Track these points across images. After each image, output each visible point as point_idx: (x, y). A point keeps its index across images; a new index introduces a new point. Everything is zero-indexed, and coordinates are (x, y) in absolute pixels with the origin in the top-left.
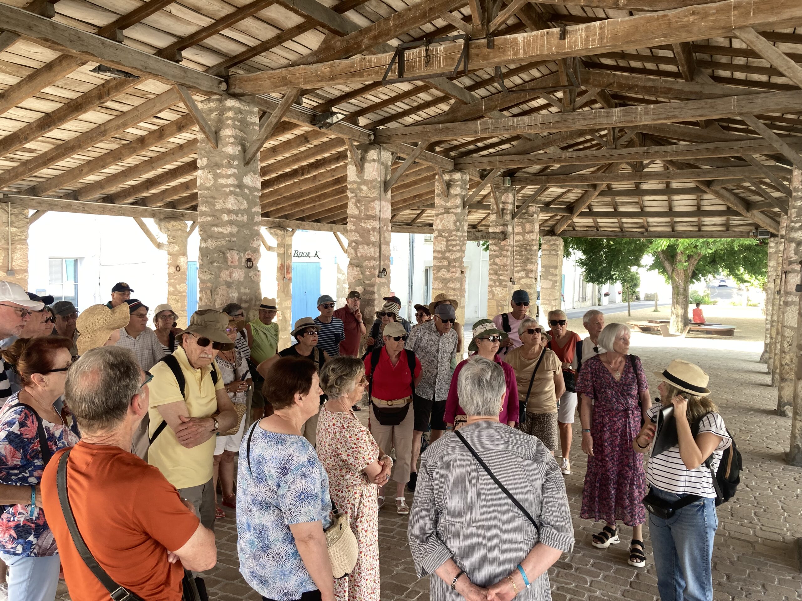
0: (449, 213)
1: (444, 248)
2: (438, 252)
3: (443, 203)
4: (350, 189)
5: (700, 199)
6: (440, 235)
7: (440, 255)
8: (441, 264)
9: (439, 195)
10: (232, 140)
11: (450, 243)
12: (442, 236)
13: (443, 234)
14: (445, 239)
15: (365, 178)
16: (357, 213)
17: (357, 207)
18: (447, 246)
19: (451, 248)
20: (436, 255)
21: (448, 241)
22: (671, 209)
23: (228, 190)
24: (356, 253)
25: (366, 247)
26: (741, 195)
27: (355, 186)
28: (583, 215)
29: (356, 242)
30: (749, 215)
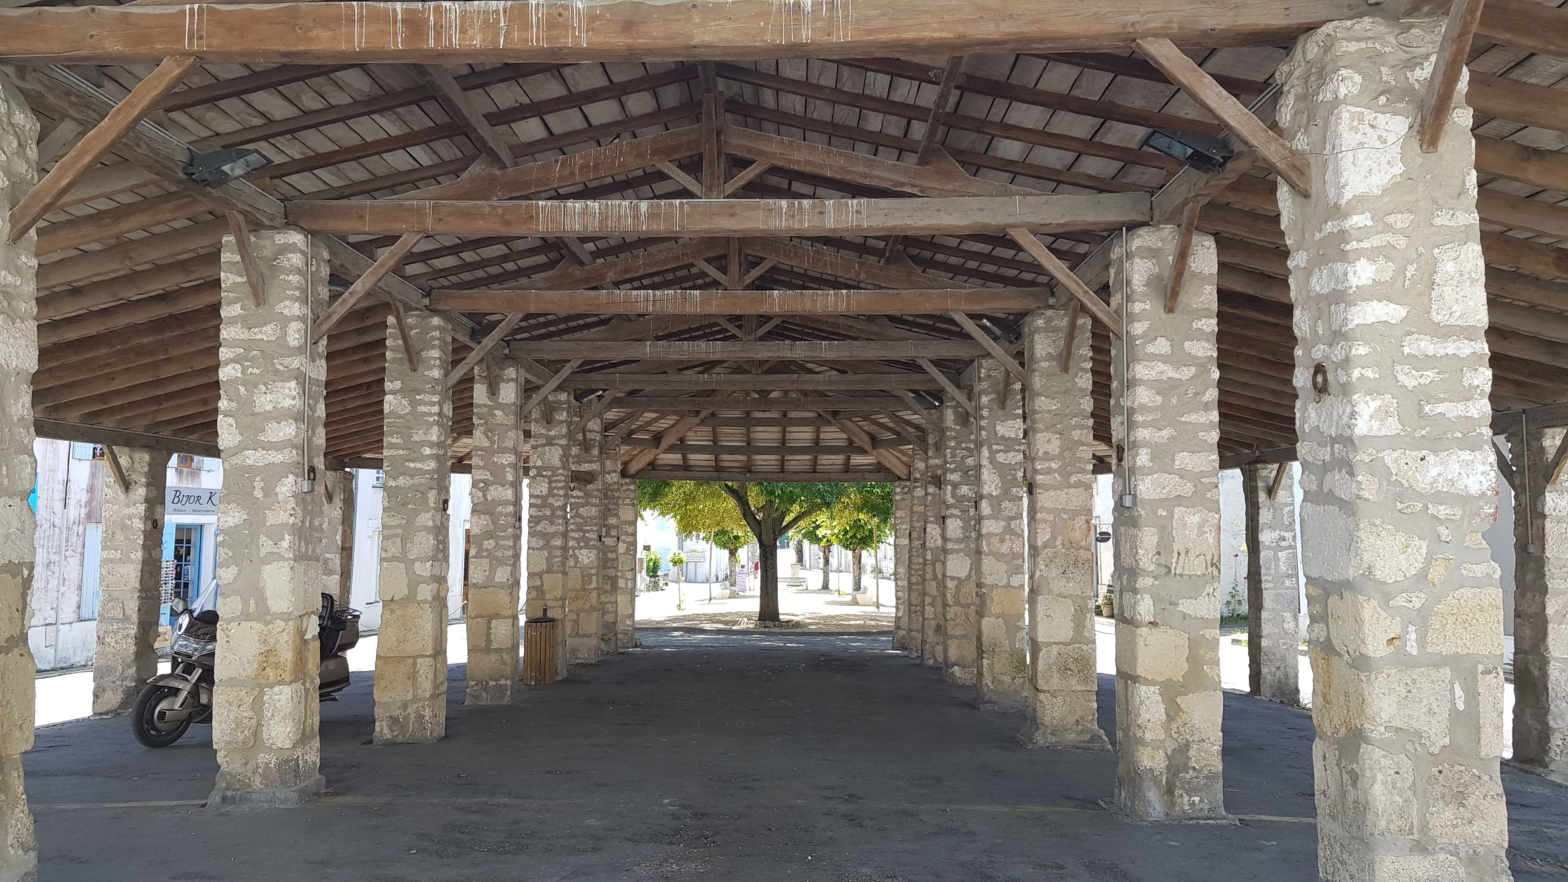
0: (552, 445)
1: (545, 492)
2: (537, 497)
3: (544, 431)
4: (478, 414)
5: (818, 432)
6: (539, 474)
7: (539, 502)
8: (541, 514)
9: (537, 421)
10: (438, 362)
11: (554, 485)
12: (543, 476)
13: (544, 473)
14: (547, 480)
15: (500, 401)
16: (486, 444)
17: (487, 437)
18: (550, 489)
19: (555, 491)
20: (534, 501)
21: (550, 483)
22: (783, 444)
23: (432, 419)
24: (485, 496)
25: (500, 489)
26: (866, 428)
27: (485, 410)
28: (671, 449)
29: (487, 483)
30: (875, 453)
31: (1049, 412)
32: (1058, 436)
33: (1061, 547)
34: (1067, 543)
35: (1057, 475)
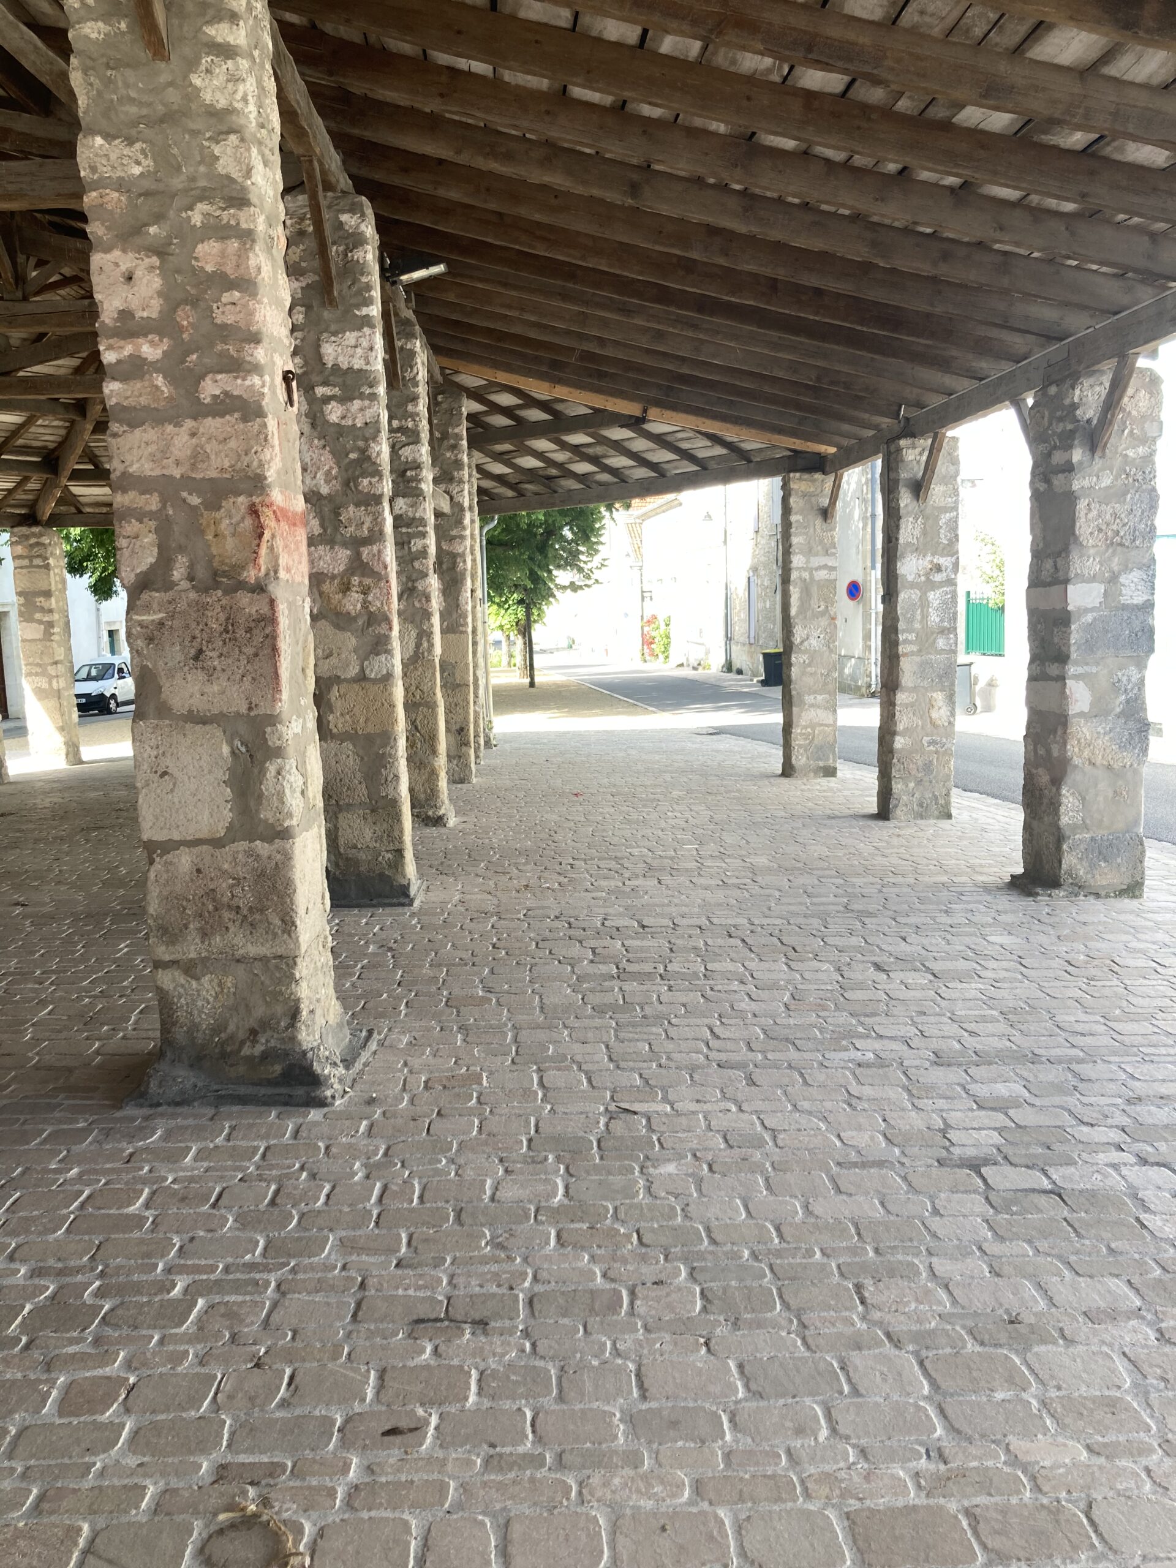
28: (83, 477)
31: (121, 185)
32: (155, 261)
33: (185, 584)
34: (201, 573)
35: (159, 381)
